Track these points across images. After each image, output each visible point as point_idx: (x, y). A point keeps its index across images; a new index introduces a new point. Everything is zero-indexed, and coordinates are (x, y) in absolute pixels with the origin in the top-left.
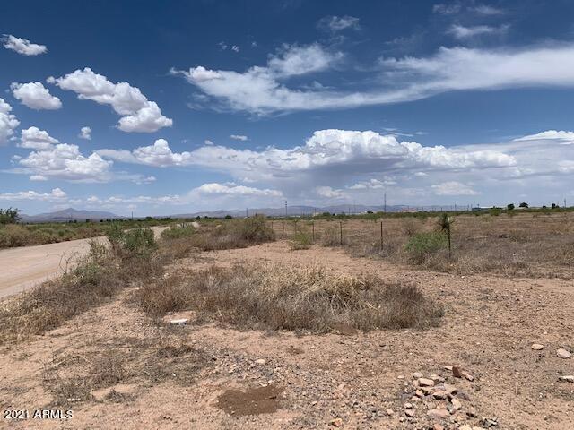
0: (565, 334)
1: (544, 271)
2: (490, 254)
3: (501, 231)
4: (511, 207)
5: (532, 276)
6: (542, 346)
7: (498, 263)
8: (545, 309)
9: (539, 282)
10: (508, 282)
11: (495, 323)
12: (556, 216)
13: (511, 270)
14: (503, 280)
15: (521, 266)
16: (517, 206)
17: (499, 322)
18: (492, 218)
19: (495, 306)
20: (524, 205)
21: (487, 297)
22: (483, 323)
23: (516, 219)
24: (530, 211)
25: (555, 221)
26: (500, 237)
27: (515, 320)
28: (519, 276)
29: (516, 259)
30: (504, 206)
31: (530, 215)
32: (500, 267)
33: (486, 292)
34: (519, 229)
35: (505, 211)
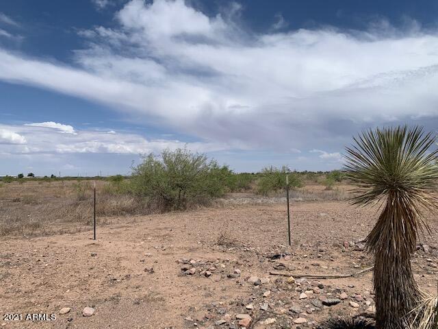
0: (83, 287)
1: (55, 229)
2: (8, 217)
3: (15, 196)
4: (21, 176)
5: (47, 235)
6: (68, 309)
7: (16, 225)
8: (63, 265)
9: (53, 239)
10: (27, 243)
11: (19, 292)
12: (55, 183)
13: (28, 231)
14: (22, 242)
15: (36, 226)
16: (25, 176)
17: (24, 289)
18: (6, 184)
19: (18, 271)
20: (31, 175)
21: (9, 263)
22: (7, 295)
23: (26, 185)
24: (35, 179)
25: (55, 187)
26: (15, 201)
27: (38, 283)
28: (36, 236)
29: (32, 221)
30: (15, 175)
31: (37, 182)
32: (18, 229)
33: (7, 257)
34: (30, 194)
35: (16, 180)
